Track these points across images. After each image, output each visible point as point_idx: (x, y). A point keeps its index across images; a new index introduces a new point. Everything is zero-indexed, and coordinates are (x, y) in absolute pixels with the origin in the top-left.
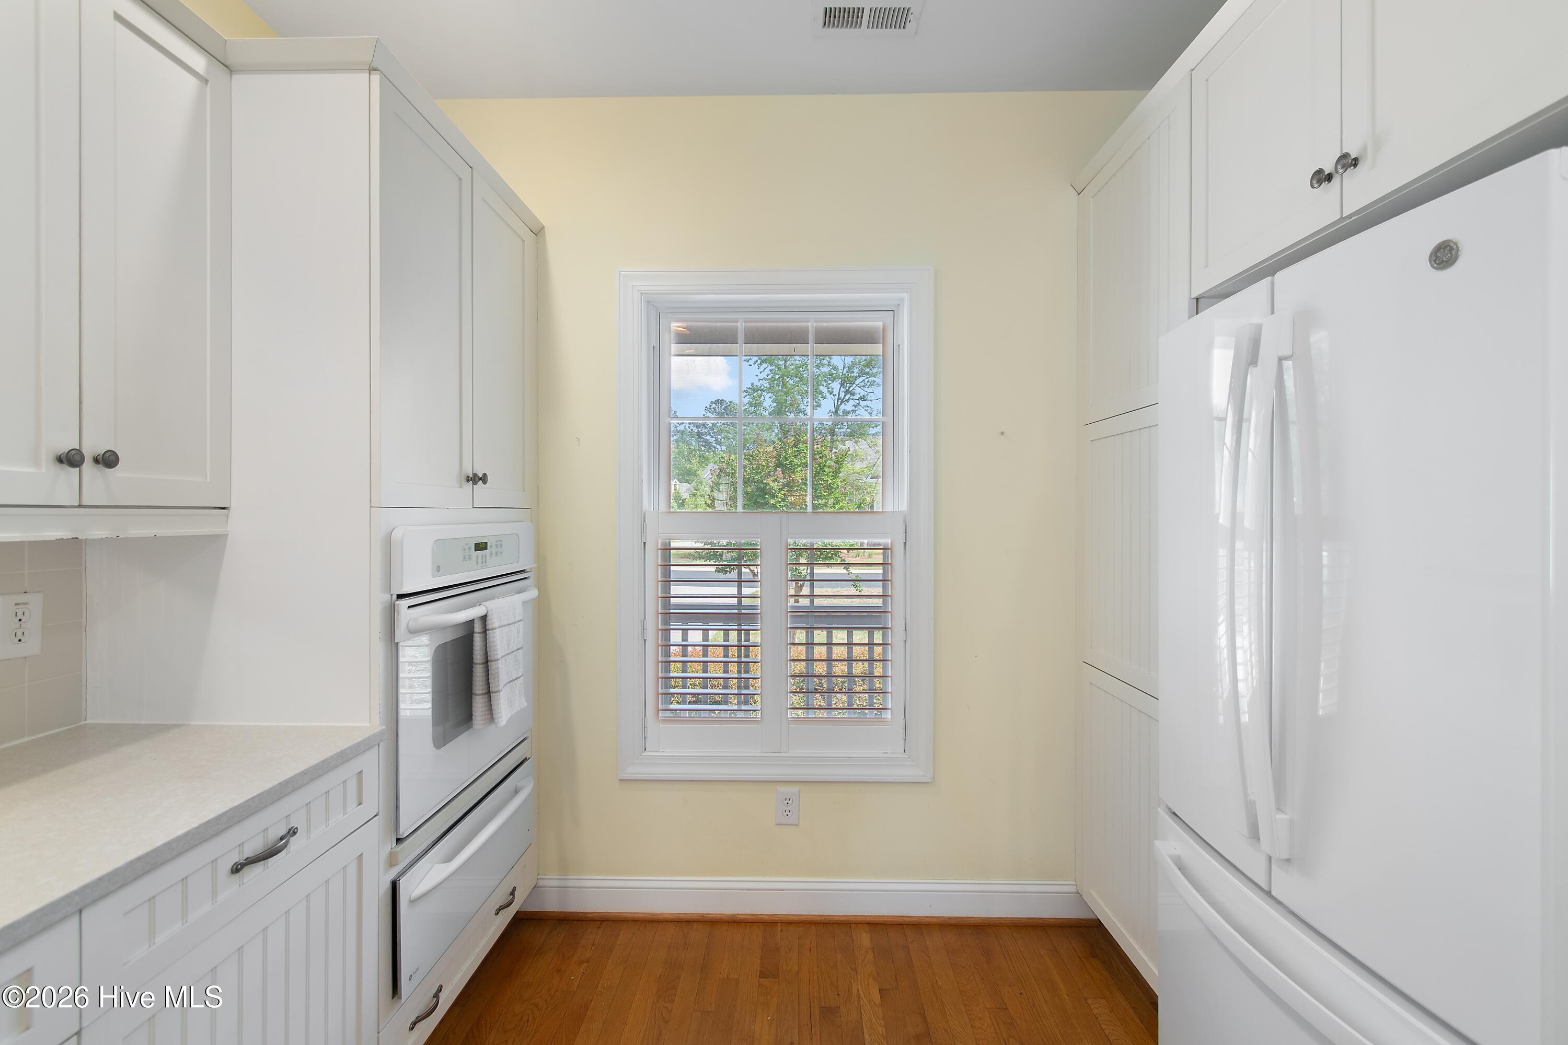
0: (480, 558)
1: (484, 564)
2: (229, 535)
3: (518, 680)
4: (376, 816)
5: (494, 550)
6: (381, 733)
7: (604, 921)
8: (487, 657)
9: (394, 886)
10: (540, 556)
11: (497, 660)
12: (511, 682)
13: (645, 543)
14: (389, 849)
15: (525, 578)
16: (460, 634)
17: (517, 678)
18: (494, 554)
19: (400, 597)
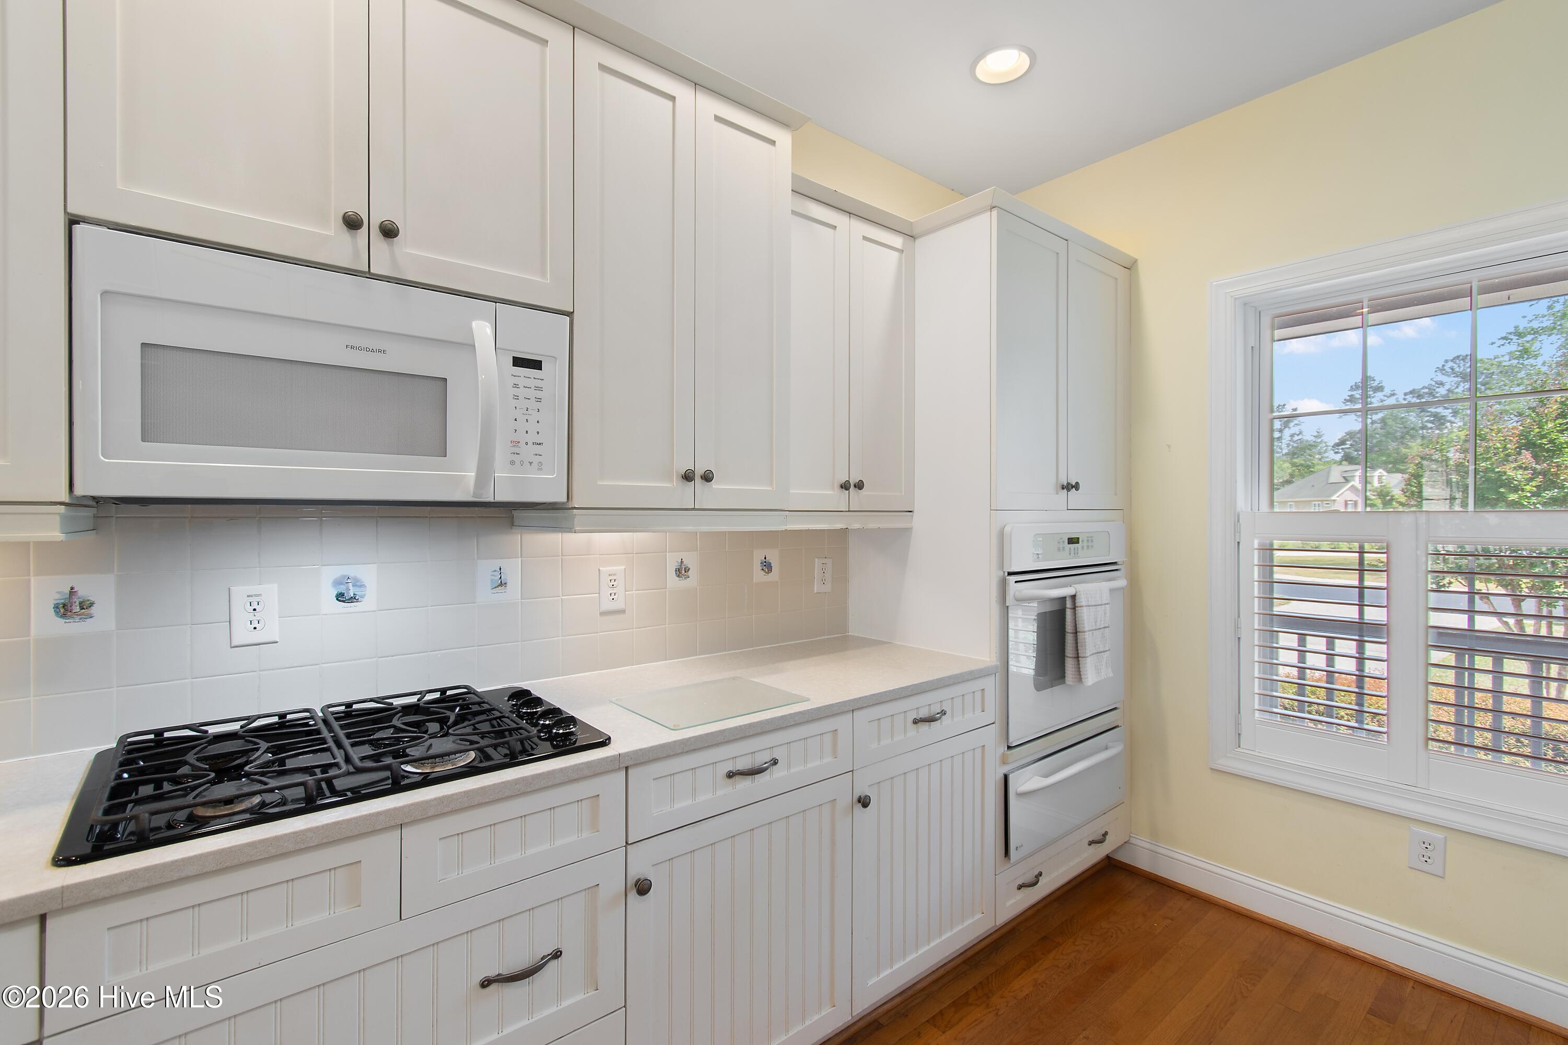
0: (1072, 549)
1: (1076, 555)
2: (914, 529)
3: (1105, 653)
4: (993, 723)
5: (1085, 544)
6: (996, 667)
7: (1194, 897)
8: (1076, 629)
9: (1006, 778)
10: (1132, 551)
11: (1084, 632)
12: (1098, 653)
13: (1239, 543)
14: (1003, 751)
15: (1117, 570)
16: (1055, 607)
17: (1104, 652)
18: (1085, 548)
19: (1010, 574)
